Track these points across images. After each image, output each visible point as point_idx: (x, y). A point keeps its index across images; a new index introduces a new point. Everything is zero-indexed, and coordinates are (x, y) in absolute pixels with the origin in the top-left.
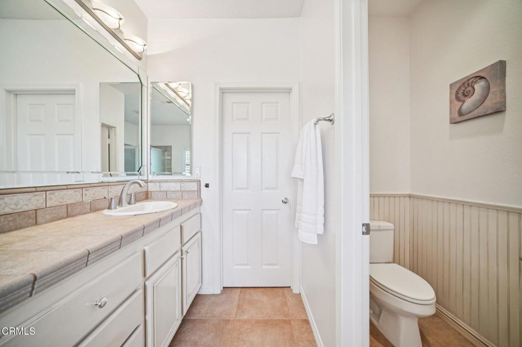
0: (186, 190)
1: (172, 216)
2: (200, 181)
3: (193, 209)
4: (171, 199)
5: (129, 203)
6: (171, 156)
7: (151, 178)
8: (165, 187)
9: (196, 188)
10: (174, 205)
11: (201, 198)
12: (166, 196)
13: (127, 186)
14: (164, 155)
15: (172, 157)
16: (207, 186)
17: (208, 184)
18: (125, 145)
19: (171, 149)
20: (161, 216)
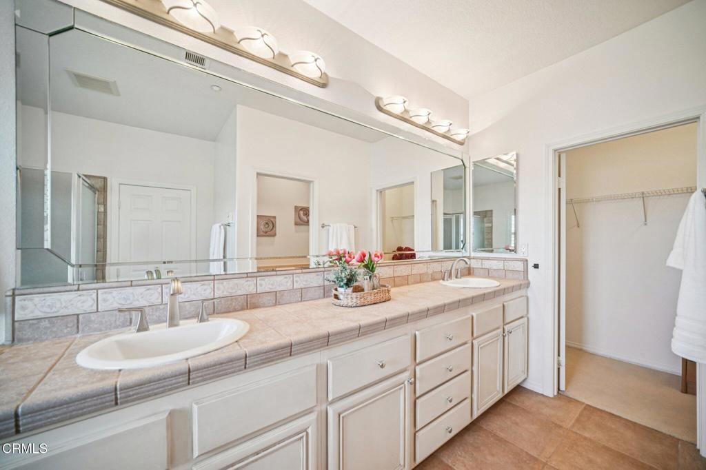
0: (510, 269)
1: (495, 294)
2: (527, 261)
3: (516, 290)
4: (493, 278)
5: (457, 277)
6: (491, 222)
7: (473, 254)
8: (487, 264)
9: (521, 268)
10: (497, 283)
11: (527, 279)
12: (488, 274)
13: (455, 263)
14: (483, 222)
15: (494, 224)
16: (536, 266)
17: (538, 265)
18: (445, 214)
19: (492, 214)
20: (486, 291)
